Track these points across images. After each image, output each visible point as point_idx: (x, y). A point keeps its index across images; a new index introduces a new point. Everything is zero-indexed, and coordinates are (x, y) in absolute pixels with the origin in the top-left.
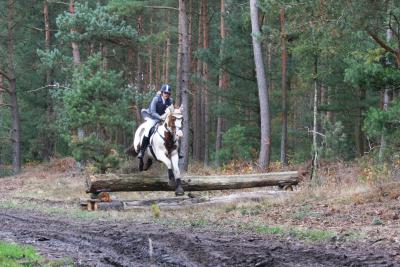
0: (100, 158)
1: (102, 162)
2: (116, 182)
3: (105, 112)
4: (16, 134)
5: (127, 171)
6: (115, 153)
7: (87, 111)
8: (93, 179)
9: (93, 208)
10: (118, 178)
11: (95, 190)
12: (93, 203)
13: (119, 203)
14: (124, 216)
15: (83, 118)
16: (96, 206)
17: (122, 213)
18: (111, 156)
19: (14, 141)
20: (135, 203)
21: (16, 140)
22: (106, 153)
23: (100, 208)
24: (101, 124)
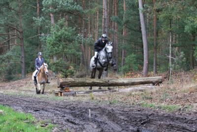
0: (64, 70)
1: (65, 73)
2: (72, 82)
3: (66, 47)
4: (23, 59)
5: (78, 77)
6: (72, 68)
7: (58, 47)
8: (61, 80)
9: (61, 95)
10: (73, 80)
11: (62, 86)
12: (61, 93)
13: (74, 93)
14: (76, 99)
15: (56, 51)
16: (62, 94)
17: (75, 97)
18: (70, 69)
19: (22, 62)
20: (82, 92)
22: (68, 68)
23: (64, 95)
24: (65, 54)
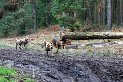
0: (71, 25)
3: (72, 4)
4: (35, 15)
6: (78, 23)
7: (64, 4)
8: (63, 35)
9: (64, 48)
11: (64, 39)
12: (63, 46)
13: (76, 45)
15: (63, 7)
16: (65, 47)
18: (76, 24)
19: (34, 18)
21: (35, 18)
22: (73, 22)
23: (67, 48)
24: (71, 9)
